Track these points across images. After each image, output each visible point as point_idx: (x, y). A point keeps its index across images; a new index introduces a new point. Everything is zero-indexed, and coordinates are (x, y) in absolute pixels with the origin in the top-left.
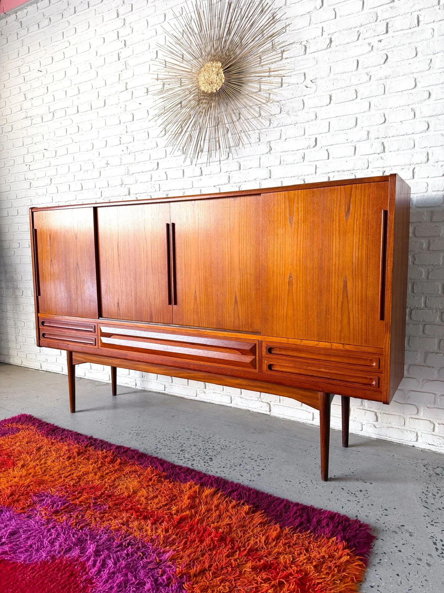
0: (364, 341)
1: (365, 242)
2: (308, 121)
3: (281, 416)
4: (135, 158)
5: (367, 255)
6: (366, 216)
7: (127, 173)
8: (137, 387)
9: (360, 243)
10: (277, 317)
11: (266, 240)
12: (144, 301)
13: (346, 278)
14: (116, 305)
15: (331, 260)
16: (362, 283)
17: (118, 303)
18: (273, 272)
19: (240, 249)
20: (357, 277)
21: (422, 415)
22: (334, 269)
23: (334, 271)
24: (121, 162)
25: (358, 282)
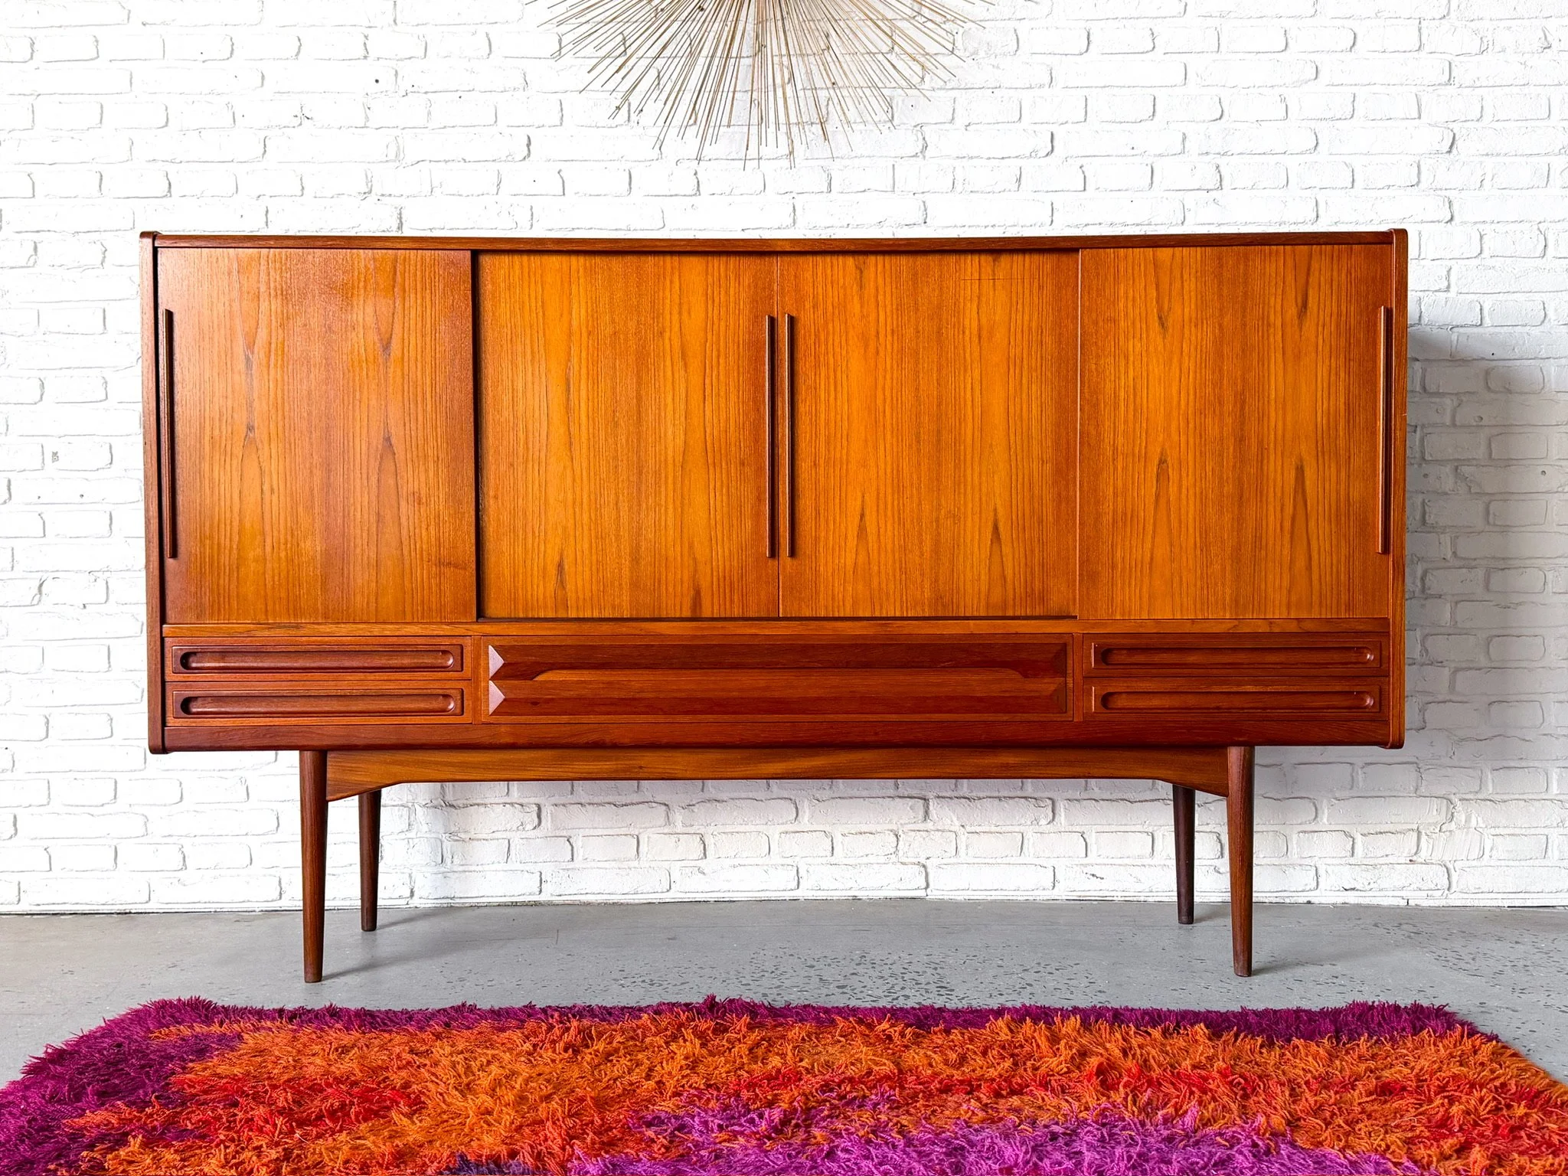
0: (1343, 607)
1: (1342, 375)
2: (1031, 88)
3: (960, 896)
4: (429, 113)
5: (1347, 405)
6: (1343, 318)
7: (392, 156)
8: (416, 902)
9: (1333, 378)
10: (1123, 569)
11: (1094, 367)
12: (671, 553)
13: (1301, 460)
14: (552, 571)
15: (1266, 419)
16: (1338, 471)
17: (560, 566)
18: (1115, 449)
19: (1012, 391)
20: (1326, 458)
21: (1325, 820)
22: (1272, 436)
23: (1272, 445)
24: (367, 118)
25: (1330, 467)
